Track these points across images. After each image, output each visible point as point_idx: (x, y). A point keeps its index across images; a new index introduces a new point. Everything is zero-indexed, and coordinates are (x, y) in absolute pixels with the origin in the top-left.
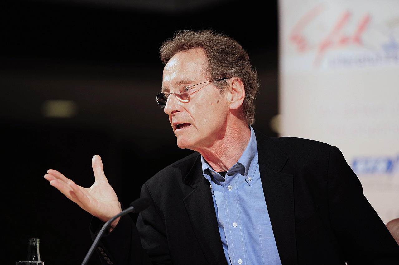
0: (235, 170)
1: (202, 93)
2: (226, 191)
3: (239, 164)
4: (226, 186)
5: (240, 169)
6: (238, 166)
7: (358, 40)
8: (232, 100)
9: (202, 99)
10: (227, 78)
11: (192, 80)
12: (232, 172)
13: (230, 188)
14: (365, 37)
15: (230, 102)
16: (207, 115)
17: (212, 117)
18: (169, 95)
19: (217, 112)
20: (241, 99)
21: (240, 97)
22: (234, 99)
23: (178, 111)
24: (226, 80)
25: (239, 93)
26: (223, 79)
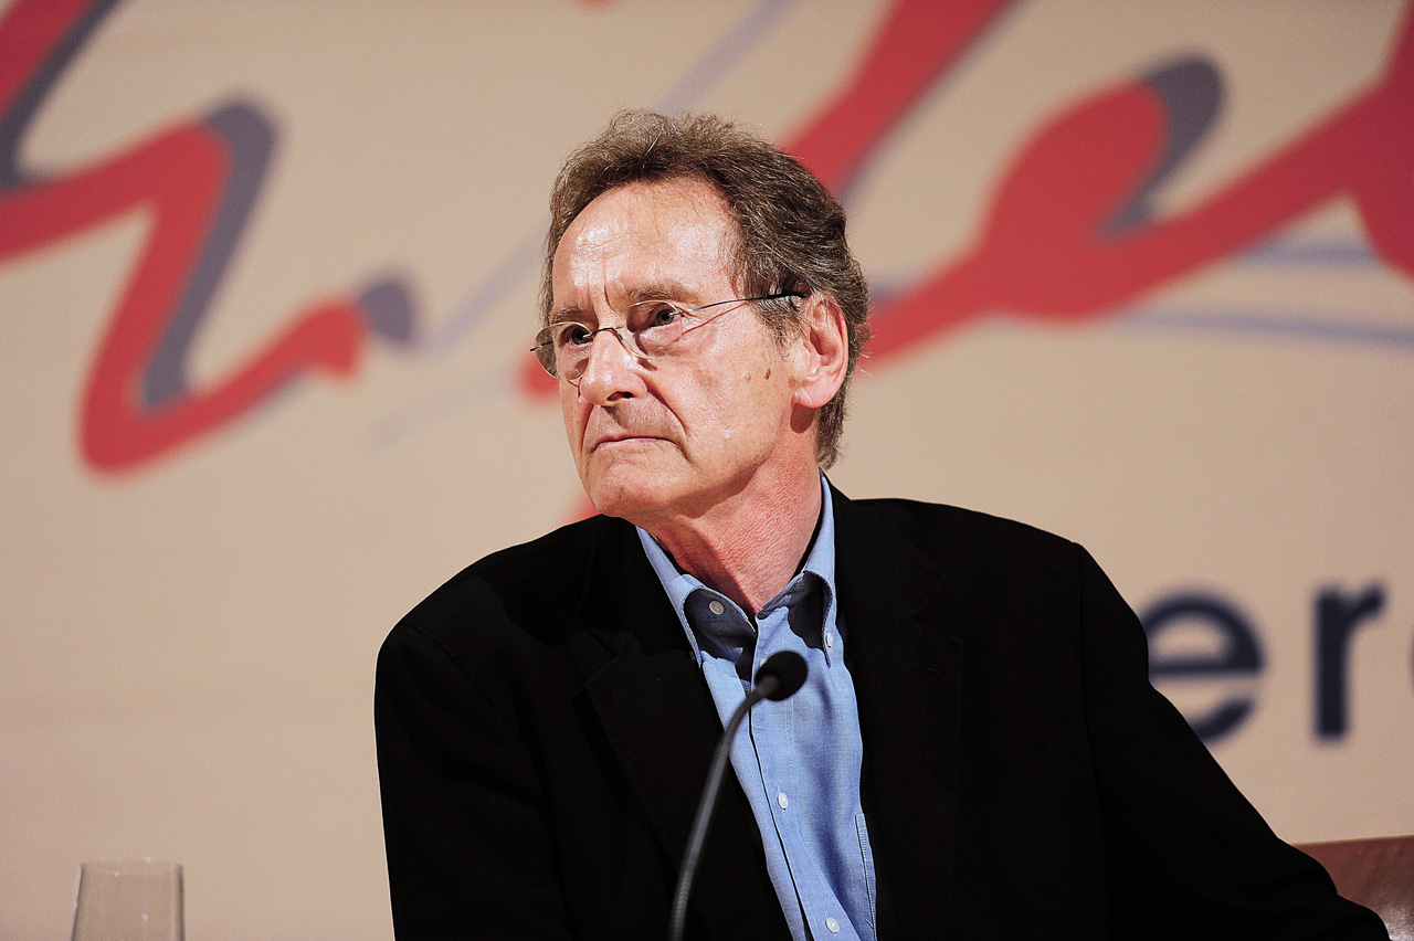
1: (718, 337)
9: (720, 359)
10: (797, 294)
11: (690, 286)
15: (801, 380)
16: (733, 417)
17: (749, 425)
18: (595, 334)
19: (763, 409)
20: (838, 371)
21: (834, 367)
22: (814, 371)
23: (628, 395)
24: (794, 298)
25: (833, 351)
26: (783, 295)
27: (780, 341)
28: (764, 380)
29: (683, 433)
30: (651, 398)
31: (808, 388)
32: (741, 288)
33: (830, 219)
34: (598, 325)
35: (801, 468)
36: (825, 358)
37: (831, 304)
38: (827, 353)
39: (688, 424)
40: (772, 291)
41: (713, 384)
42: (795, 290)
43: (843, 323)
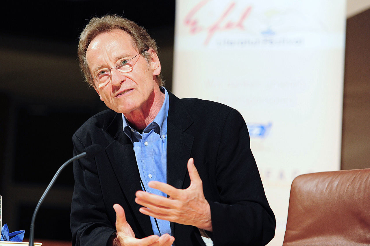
0: (150, 128)
2: (143, 146)
3: (154, 122)
4: (143, 142)
5: (155, 127)
6: (154, 124)
7: (240, 25)
8: (155, 67)
12: (148, 130)
13: (146, 143)
14: (246, 23)
15: (153, 70)
20: (159, 66)
37: (153, 51)
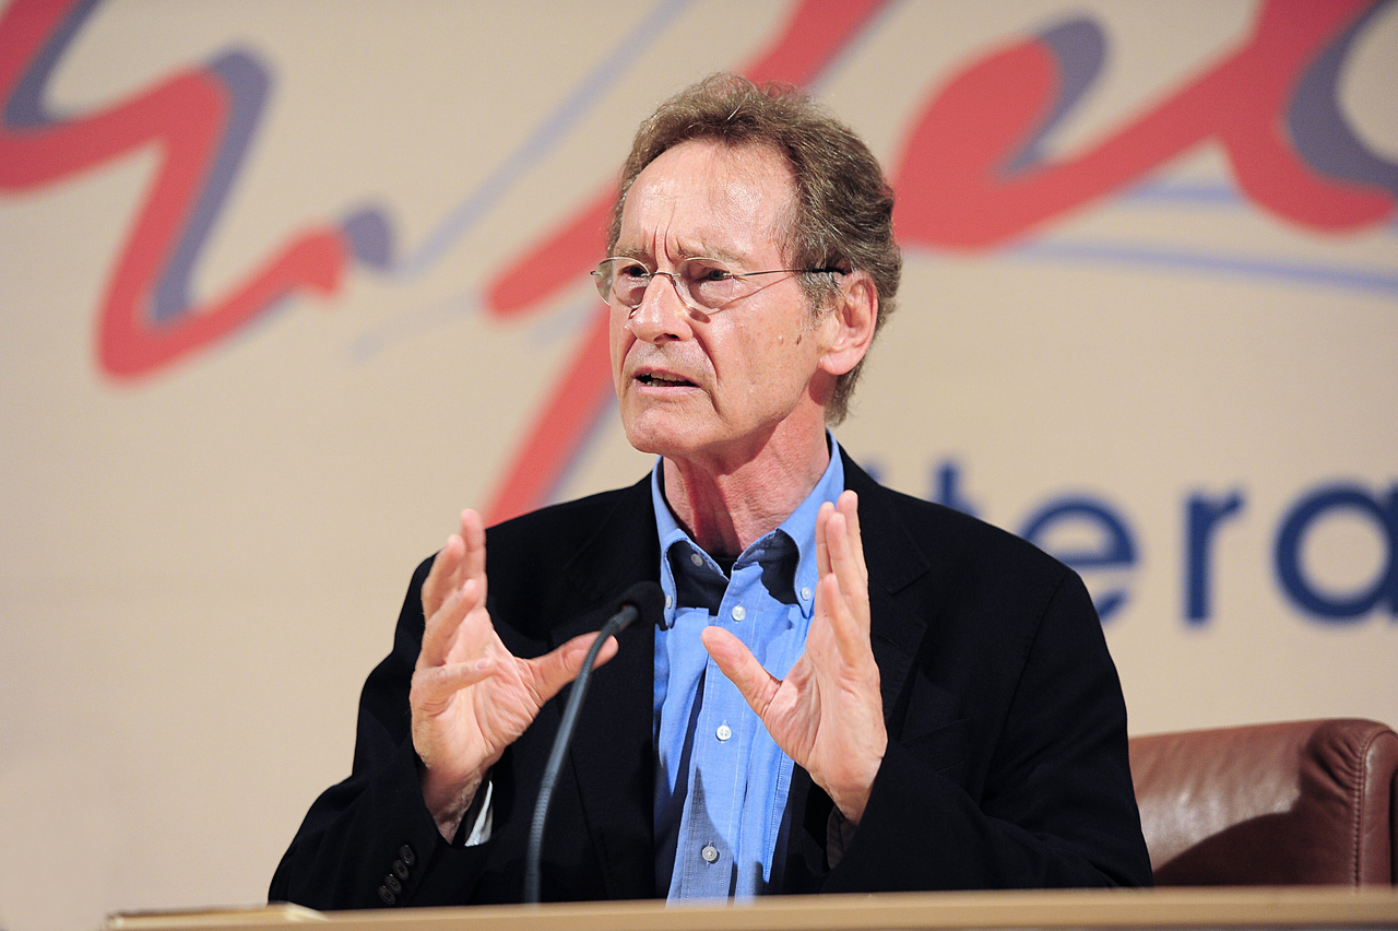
2: (726, 619)
4: (728, 605)
8: (836, 342)
10: (839, 271)
13: (738, 612)
15: (828, 348)
16: (761, 374)
17: (773, 384)
18: (653, 275)
19: (789, 371)
20: (861, 345)
21: (859, 340)
22: (841, 341)
23: (674, 337)
24: (836, 274)
25: (861, 325)
26: (827, 270)
27: (815, 313)
28: (795, 345)
29: (716, 383)
30: (695, 342)
31: (833, 355)
32: (789, 260)
33: (882, 205)
34: (657, 269)
35: (809, 426)
36: (853, 330)
37: (868, 284)
38: (856, 326)
39: (721, 374)
40: (818, 266)
41: (750, 342)
42: (837, 266)
43: (876, 302)
